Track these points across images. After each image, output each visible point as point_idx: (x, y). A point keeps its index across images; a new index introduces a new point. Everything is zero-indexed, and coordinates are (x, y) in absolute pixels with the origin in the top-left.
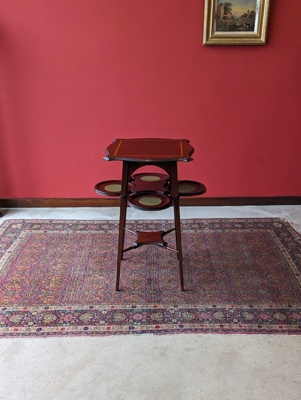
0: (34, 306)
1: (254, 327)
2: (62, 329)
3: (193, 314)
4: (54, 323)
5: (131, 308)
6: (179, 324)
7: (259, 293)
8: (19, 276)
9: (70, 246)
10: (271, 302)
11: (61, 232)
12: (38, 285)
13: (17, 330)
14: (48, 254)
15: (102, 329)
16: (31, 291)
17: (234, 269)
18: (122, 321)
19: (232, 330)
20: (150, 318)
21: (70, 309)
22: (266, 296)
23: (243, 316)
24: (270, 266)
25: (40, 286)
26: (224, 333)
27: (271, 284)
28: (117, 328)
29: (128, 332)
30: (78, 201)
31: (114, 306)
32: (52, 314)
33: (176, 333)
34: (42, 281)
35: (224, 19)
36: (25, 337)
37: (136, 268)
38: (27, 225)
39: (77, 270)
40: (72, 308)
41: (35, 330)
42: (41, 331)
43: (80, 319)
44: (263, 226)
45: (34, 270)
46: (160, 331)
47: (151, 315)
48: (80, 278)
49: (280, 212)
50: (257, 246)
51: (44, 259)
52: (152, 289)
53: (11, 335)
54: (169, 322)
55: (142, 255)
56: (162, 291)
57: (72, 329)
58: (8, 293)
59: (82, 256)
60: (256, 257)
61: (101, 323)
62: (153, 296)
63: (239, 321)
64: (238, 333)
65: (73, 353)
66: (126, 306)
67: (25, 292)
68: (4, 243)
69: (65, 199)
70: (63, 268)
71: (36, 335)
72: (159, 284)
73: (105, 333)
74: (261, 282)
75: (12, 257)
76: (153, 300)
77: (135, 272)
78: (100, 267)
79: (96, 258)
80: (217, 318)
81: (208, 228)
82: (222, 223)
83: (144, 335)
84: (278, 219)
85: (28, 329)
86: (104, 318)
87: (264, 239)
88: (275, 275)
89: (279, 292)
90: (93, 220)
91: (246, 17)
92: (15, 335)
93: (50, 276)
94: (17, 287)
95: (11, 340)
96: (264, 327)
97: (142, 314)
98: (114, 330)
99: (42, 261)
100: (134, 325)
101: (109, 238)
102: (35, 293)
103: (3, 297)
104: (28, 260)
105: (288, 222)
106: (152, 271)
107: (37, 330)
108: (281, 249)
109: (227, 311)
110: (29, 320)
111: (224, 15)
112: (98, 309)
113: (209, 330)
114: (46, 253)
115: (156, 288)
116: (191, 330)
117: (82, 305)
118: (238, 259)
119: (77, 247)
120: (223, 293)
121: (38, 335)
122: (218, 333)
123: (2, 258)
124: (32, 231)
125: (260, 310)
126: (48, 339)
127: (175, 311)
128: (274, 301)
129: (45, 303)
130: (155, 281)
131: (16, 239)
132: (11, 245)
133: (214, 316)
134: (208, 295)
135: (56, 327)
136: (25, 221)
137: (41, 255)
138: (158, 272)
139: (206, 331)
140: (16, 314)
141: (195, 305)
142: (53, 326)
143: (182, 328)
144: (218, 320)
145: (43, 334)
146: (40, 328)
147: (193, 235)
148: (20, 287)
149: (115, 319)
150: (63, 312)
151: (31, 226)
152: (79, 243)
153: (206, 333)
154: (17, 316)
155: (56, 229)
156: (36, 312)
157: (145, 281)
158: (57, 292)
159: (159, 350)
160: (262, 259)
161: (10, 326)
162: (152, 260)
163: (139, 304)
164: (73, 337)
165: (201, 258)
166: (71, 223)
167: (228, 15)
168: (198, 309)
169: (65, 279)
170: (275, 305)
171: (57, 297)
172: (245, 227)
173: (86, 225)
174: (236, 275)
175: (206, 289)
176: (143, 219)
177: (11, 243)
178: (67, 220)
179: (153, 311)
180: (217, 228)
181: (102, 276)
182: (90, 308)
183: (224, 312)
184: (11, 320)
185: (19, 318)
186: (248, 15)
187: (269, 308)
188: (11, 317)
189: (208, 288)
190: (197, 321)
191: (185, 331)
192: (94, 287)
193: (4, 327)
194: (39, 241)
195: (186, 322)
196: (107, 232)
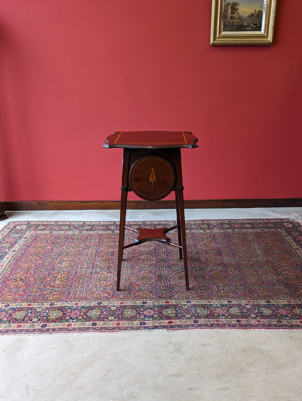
0: (39, 302)
1: (274, 322)
2: (68, 325)
3: (208, 309)
4: (60, 319)
5: (142, 304)
6: (193, 320)
7: (276, 289)
8: (23, 273)
9: (76, 245)
10: (289, 297)
11: (66, 232)
12: (43, 282)
13: (20, 326)
14: (54, 253)
15: (111, 325)
16: (36, 288)
17: (247, 266)
18: (133, 316)
19: (251, 325)
20: (162, 313)
21: (77, 305)
22: (283, 292)
23: (260, 311)
24: (284, 263)
25: (45, 283)
26: (241, 328)
27: (287, 280)
28: (127, 324)
29: (140, 328)
30: (83, 204)
31: (124, 301)
32: (58, 310)
33: (190, 328)
34: (47, 278)
35: (231, 19)
36: (29, 334)
37: (145, 266)
38: (32, 226)
39: (83, 268)
40: (79, 304)
41: (40, 327)
42: (46, 328)
43: (87, 315)
44: (273, 226)
45: (39, 268)
46: (173, 327)
47: (163, 311)
48: (87, 275)
49: (289, 214)
50: (269, 244)
51: (49, 258)
52: (163, 285)
53: (14, 331)
54: (183, 318)
55: (151, 253)
56: (173, 287)
57: (79, 325)
58: (12, 290)
59: (88, 254)
60: (269, 255)
61: (110, 318)
62: (164, 292)
63: (257, 316)
64: (257, 328)
65: (81, 349)
66: (136, 301)
67: (30, 289)
68: (8, 243)
69: (71, 201)
70: (69, 266)
71: (41, 331)
72: (170, 281)
73: (114, 328)
74: (276, 278)
75: (16, 256)
76: (164, 296)
77: (144, 269)
78: (108, 264)
79: (104, 256)
80: (233, 314)
81: (217, 228)
82: (231, 223)
83: (156, 331)
84: (288, 219)
85: (32, 326)
86: (113, 314)
87: (276, 238)
88: (290, 272)
89: (296, 288)
90: (99, 222)
91: (253, 17)
92: (18, 332)
93: (56, 273)
94: (21, 284)
95: (13, 337)
96: (284, 322)
97: (153, 309)
98: (124, 326)
99: (47, 259)
100: (145, 320)
101: (117, 238)
102: (40, 290)
103: (6, 294)
104: (32, 258)
105: (298, 222)
106: (162, 268)
107: (42, 326)
108: (294, 247)
109: (244, 306)
110: (33, 316)
111: (232, 15)
112: (106, 305)
113: (226, 325)
114: (52, 252)
115: (167, 285)
116: (206, 326)
117: (90, 301)
118: (251, 256)
119: (84, 246)
120: (238, 289)
121: (43, 331)
122: (236, 328)
123: (6, 257)
124: (37, 232)
125: (277, 306)
126: (54, 335)
127: (188, 307)
128: (292, 296)
129: (50, 300)
130: (165, 278)
131: (21, 239)
132: (15, 244)
133: (230, 311)
134: (222, 291)
135: (62, 323)
136: (30, 223)
137: (47, 254)
138: (169, 269)
139: (222, 326)
140: (19, 311)
141: (209, 301)
142: (59, 322)
143: (197, 323)
144: (234, 316)
145: (48, 330)
146: (45, 324)
147: (203, 234)
148: (24, 284)
149: (124, 314)
150: (69, 309)
151: (36, 227)
152: (85, 242)
153: (222, 328)
154: (21, 313)
155: (62, 229)
156: (40, 309)
157: (155, 278)
158: (64, 288)
159: (173, 346)
160: (276, 256)
161: (13, 323)
162: (162, 258)
163: (150, 300)
164: (80, 333)
165: (212, 255)
166: (77, 224)
167: (236, 15)
168: (212, 304)
169: (71, 277)
170: (294, 300)
171: (63, 294)
172: (255, 227)
173: (93, 226)
174: (249, 272)
175: (220, 285)
176: (150, 220)
177: (15, 242)
178: (73, 222)
179: (164, 307)
180: (227, 228)
181: (110, 273)
182: (99, 304)
183: (240, 308)
184: (15, 317)
185: (23, 315)
186: (255, 14)
187: (288, 303)
188: (14, 314)
189: (222, 284)
190: (212, 316)
191: (200, 326)
192: (102, 284)
193: (6, 323)
194: (44, 241)
195: (200, 318)
196: (114, 232)
